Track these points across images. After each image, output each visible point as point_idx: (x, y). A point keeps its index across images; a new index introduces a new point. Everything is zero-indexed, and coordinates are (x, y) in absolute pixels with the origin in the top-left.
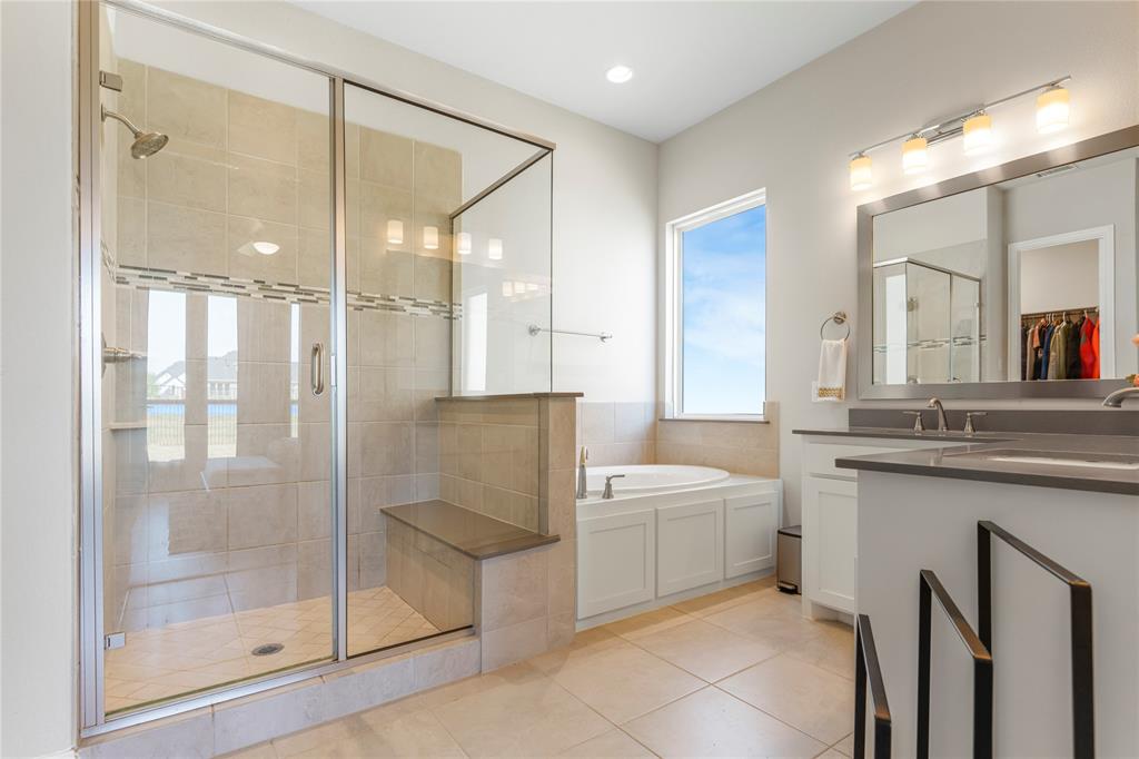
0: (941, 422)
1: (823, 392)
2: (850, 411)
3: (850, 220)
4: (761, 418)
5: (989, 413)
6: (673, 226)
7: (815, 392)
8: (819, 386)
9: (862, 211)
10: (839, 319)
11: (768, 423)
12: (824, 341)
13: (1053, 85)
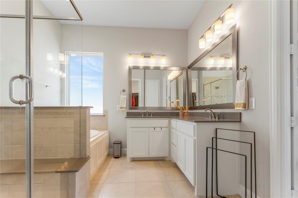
0: (147, 114)
1: (121, 108)
2: (127, 112)
3: (127, 68)
4: (102, 115)
5: (155, 112)
6: (67, 53)
7: (117, 108)
8: (120, 107)
9: (129, 67)
10: (124, 91)
11: (104, 116)
12: (121, 96)
13: (164, 56)
